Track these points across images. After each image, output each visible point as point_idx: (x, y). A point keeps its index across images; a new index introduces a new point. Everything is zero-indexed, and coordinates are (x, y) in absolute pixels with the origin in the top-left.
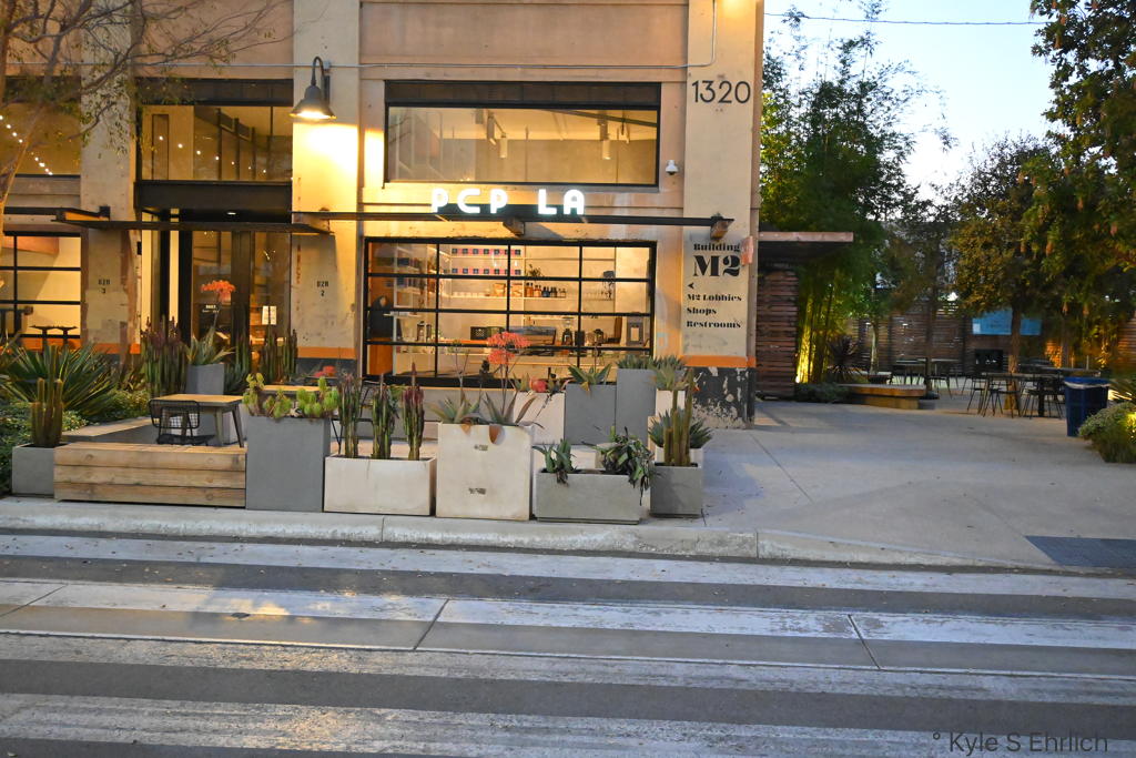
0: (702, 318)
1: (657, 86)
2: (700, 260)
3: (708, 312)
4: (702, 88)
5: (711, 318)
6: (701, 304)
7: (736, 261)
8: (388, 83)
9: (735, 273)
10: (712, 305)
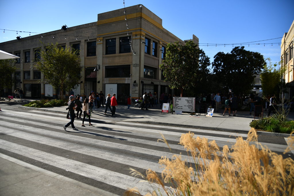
0: (134, 93)
1: (130, 65)
2: (134, 85)
3: (134, 92)
4: (134, 65)
5: (135, 93)
6: (134, 91)
7: (137, 85)
8: (105, 66)
9: (137, 86)
10: (135, 91)
